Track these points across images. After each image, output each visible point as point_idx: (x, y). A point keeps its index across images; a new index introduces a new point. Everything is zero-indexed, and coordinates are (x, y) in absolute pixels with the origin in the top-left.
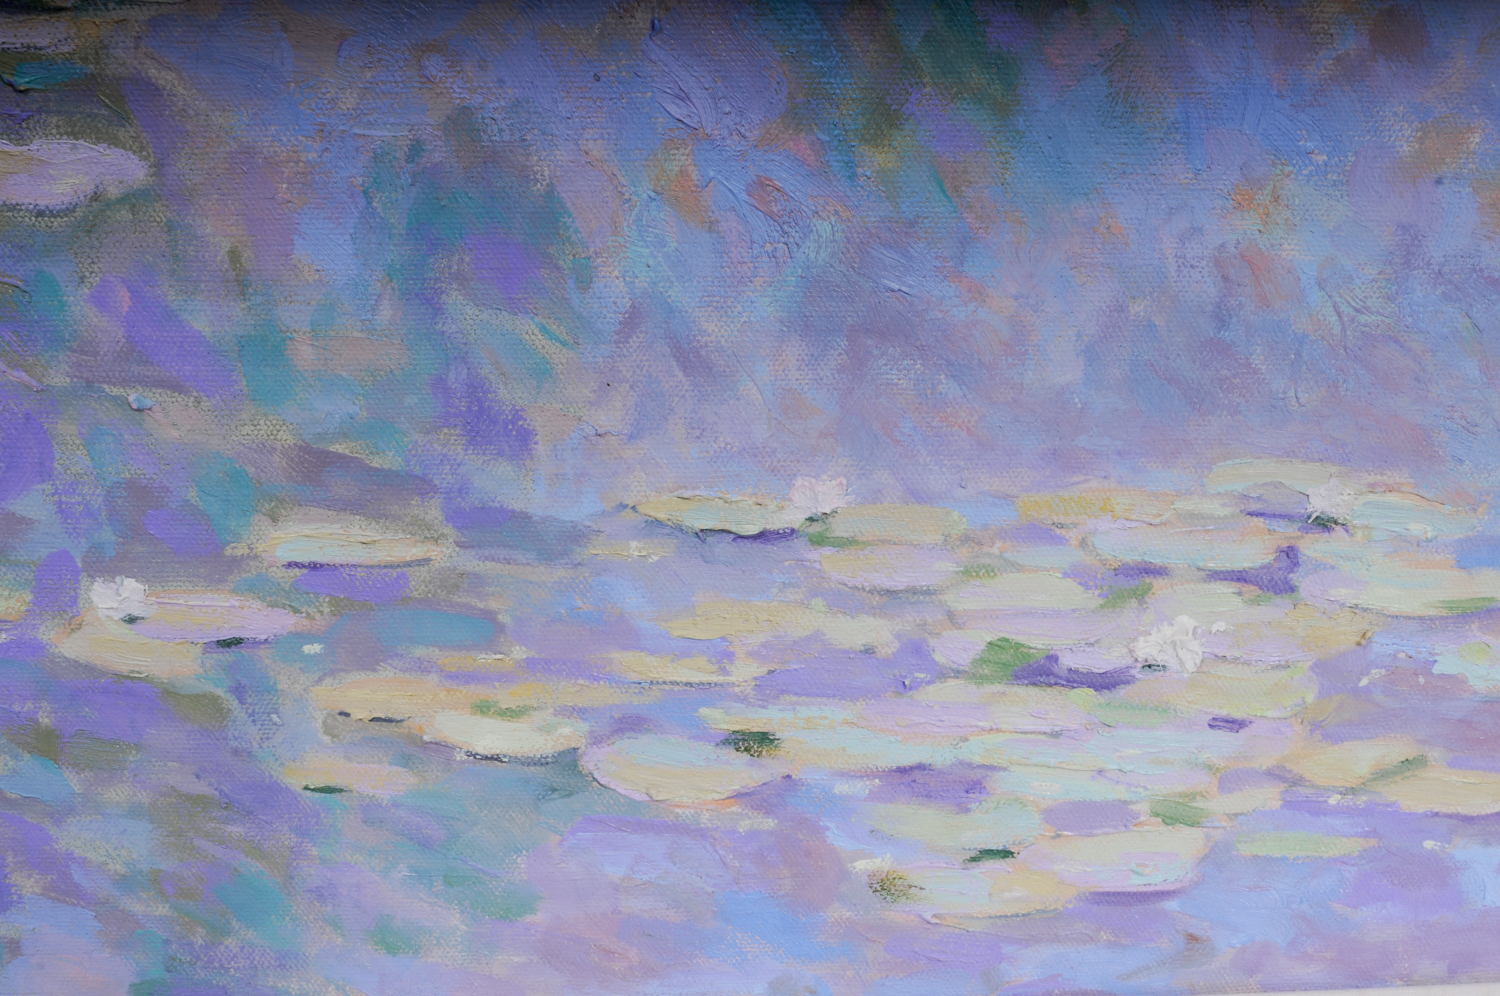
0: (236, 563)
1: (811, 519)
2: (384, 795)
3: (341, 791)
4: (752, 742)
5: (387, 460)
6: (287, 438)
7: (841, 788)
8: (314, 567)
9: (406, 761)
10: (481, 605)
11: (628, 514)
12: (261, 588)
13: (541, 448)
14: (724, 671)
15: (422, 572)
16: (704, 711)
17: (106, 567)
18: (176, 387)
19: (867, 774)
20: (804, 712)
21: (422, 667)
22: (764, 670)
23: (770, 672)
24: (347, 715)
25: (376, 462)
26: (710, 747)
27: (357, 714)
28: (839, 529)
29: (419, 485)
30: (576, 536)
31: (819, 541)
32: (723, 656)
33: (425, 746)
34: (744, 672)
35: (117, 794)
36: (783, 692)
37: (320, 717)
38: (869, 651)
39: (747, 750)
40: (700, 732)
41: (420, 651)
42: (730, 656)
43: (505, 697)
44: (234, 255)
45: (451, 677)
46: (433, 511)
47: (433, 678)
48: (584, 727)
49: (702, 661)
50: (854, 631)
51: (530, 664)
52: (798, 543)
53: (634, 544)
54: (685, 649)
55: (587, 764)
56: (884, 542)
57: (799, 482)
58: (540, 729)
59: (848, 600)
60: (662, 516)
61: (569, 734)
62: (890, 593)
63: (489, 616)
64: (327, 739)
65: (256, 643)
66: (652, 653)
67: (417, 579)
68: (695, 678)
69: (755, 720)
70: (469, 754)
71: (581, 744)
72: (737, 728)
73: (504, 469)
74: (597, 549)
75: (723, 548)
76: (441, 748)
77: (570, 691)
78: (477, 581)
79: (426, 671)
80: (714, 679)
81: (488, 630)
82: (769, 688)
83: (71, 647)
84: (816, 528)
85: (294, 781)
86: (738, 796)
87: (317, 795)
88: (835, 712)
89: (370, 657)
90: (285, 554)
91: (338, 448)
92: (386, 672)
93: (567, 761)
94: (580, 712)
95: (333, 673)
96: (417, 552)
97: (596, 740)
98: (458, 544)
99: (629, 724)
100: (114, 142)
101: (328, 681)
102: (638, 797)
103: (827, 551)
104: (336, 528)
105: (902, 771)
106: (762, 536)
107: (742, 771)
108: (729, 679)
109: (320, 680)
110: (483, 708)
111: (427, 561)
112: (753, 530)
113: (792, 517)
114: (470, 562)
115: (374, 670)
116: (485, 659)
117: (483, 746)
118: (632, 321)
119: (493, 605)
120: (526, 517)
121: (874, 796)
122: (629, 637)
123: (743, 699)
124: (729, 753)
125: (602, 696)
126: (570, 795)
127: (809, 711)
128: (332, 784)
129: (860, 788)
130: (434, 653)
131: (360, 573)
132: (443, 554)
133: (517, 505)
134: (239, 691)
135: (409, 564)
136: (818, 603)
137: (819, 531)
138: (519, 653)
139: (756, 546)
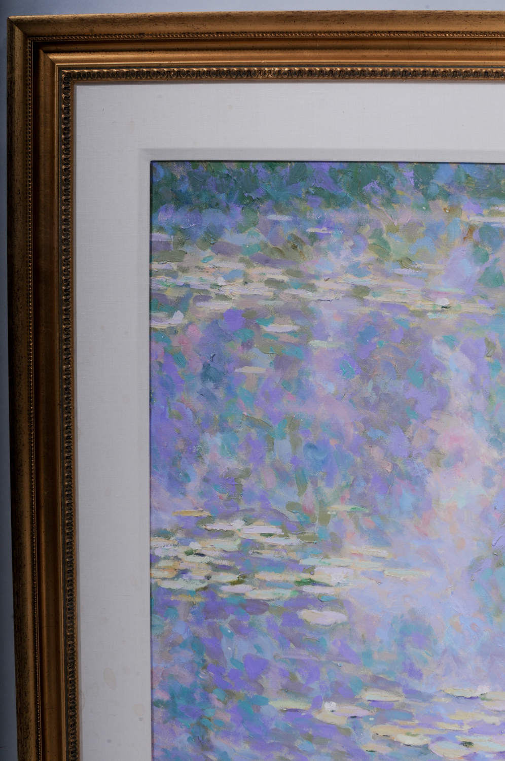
0: (357, 699)
1: (482, 695)
2: (384, 753)
3: (374, 752)
4: (468, 744)
5: (392, 679)
6: (370, 673)
7: (487, 756)
8: (374, 701)
9: (390, 745)
10: (409, 711)
11: (442, 693)
12: (362, 706)
13: (424, 677)
14: (462, 728)
15: (397, 703)
16: (457, 736)
17: (328, 699)
18: (348, 662)
19: (493, 753)
20: (479, 737)
21: (395, 724)
22: (470, 728)
23: (472, 728)
24: (378, 734)
25: (389, 679)
26: (458, 745)
27: (380, 734)
28: (488, 697)
29: (399, 685)
30: (431, 696)
31: (483, 699)
32: (461, 724)
33: (394, 742)
34: (466, 728)
35: (324, 750)
36: (474, 733)
37: (372, 734)
38: (494, 724)
39: (466, 746)
40: (456, 741)
41: (395, 721)
42: (463, 724)
43: (413, 731)
44: (363, 636)
45: (402, 726)
46: (400, 690)
47: (397, 727)
48: (430, 739)
49: (457, 725)
50: (491, 720)
51: (419, 725)
52: (479, 700)
53: (443, 699)
54: (453, 722)
55: (430, 748)
56: (498, 700)
57: (479, 686)
58: (420, 739)
59: (489, 713)
60: (449, 693)
61: (426, 740)
62: (499, 711)
63: (411, 713)
64: (373, 739)
65: (359, 717)
66: (446, 723)
67: (396, 704)
68: (455, 729)
69: (468, 739)
70: (404, 744)
71: (429, 743)
72: (464, 741)
73: (416, 682)
74: (435, 700)
75: (462, 700)
76: (398, 743)
77: (428, 731)
78: (408, 706)
79: (396, 725)
80: (459, 729)
81: (411, 717)
82: (471, 732)
83: (319, 717)
84: (482, 697)
85: (364, 749)
86: (464, 757)
87: (369, 752)
88: (486, 738)
89: (384, 721)
90: (368, 698)
91: (381, 676)
92: (387, 725)
93: (426, 747)
94: (429, 736)
95: (375, 725)
96: (396, 699)
97: (433, 742)
98: (405, 697)
99: (440, 739)
100: (340, 612)
101: (374, 726)
102: (441, 756)
103: (485, 702)
104: (379, 693)
105: (501, 752)
106: (471, 698)
107: (465, 751)
108: (463, 729)
109: (373, 726)
110: (408, 734)
111: (398, 701)
112: (469, 697)
113: (477, 694)
114: (408, 701)
115: (385, 724)
116: (409, 723)
117: (407, 742)
118: (445, 652)
119: (412, 711)
120: (421, 692)
121: (495, 758)
122: (441, 719)
123: (465, 734)
124: (462, 746)
125: (434, 732)
126: (426, 754)
127: (480, 737)
128: (373, 750)
129: (491, 756)
130: (398, 721)
131: (384, 703)
132: (402, 699)
133: (418, 689)
134: (354, 728)
135: (394, 701)
136: (483, 713)
137: (483, 697)
138: (417, 722)
139: (470, 700)
